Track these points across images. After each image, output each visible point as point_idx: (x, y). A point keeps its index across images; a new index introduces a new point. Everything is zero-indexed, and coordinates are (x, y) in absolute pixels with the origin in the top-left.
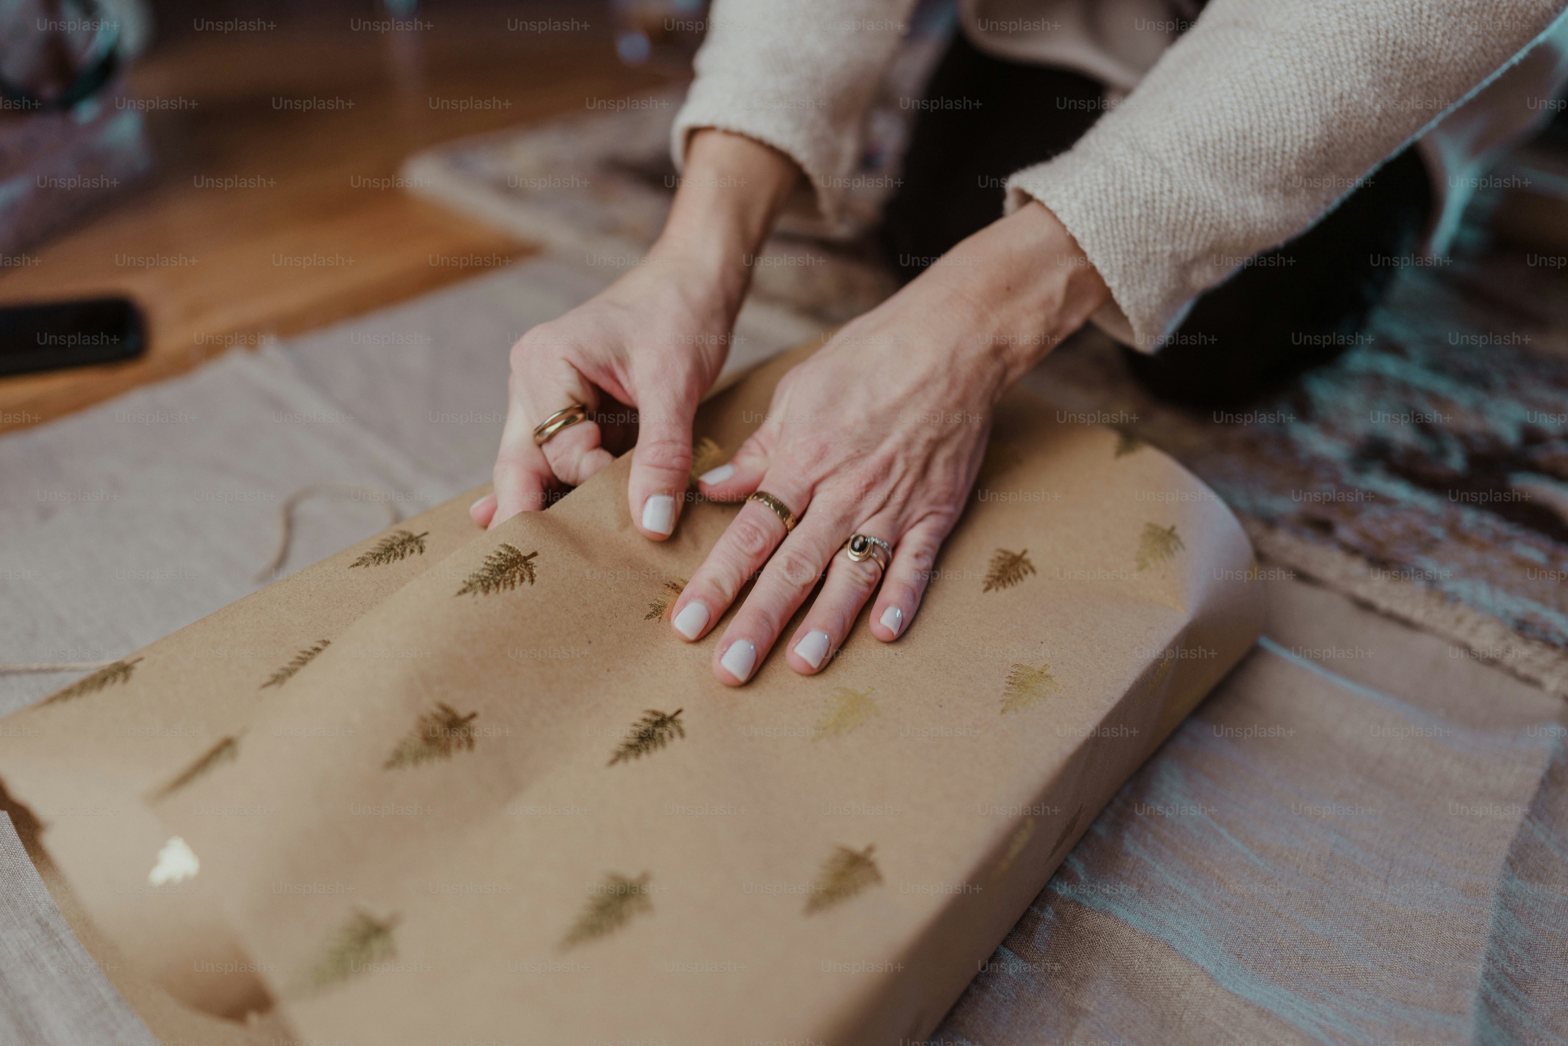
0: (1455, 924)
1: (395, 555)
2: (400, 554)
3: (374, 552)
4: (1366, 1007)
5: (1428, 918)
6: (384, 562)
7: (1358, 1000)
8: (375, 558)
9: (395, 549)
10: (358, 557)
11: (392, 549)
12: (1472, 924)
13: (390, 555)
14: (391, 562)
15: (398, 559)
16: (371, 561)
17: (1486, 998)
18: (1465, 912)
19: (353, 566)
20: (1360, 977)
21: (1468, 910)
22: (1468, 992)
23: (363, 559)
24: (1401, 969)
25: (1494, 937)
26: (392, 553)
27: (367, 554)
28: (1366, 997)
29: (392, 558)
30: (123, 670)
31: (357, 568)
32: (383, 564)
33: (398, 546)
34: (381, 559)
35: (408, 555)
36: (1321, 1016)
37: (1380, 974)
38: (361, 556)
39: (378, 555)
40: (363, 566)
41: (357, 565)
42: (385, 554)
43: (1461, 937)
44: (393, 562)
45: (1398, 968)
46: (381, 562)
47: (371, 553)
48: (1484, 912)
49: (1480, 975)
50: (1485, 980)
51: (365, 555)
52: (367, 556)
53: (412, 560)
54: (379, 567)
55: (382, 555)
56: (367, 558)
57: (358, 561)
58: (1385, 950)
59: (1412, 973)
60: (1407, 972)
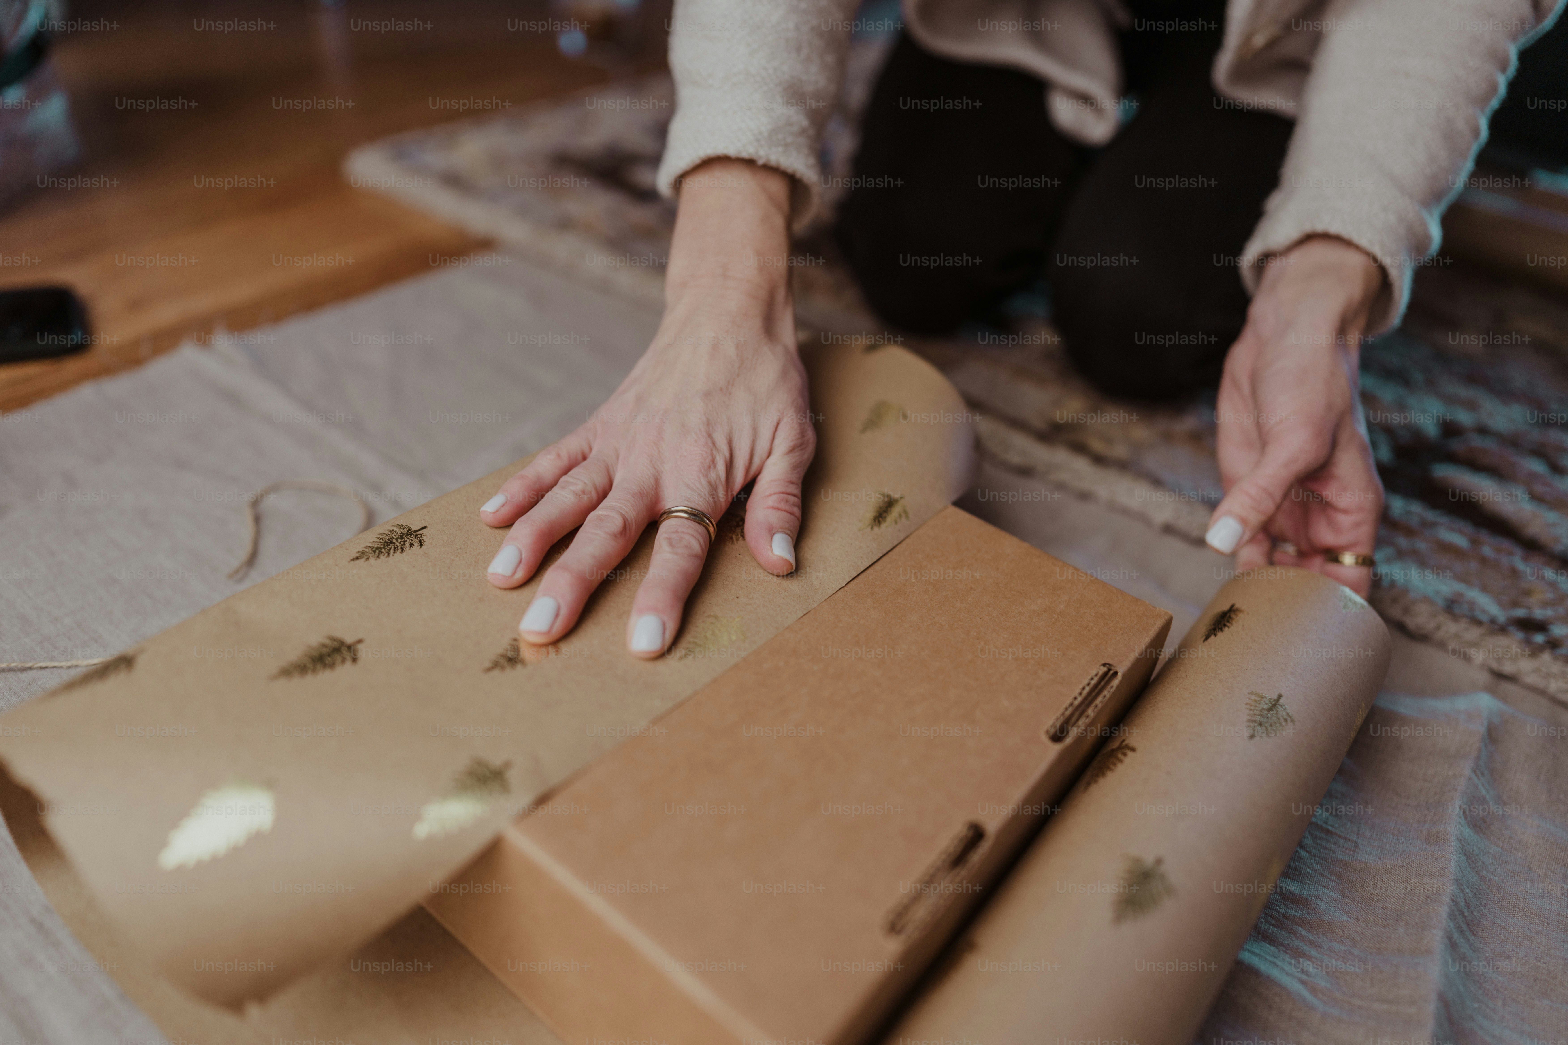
0: (1422, 870)
1: (395, 548)
2: (399, 547)
3: (373, 545)
4: (1343, 958)
5: (1397, 869)
6: (384, 555)
7: (1335, 952)
8: (375, 552)
9: (394, 543)
10: (357, 550)
11: (391, 542)
12: (1437, 868)
13: (390, 549)
14: (391, 555)
15: (398, 552)
16: (371, 555)
17: (1450, 938)
18: (1430, 857)
19: (353, 560)
20: (1337, 931)
21: (1432, 856)
22: (1434, 932)
23: (363, 553)
24: (1374, 920)
25: (1457, 880)
26: (392, 546)
27: (366, 547)
28: (1344, 948)
29: (392, 551)
30: (125, 662)
31: (357, 562)
32: (383, 558)
33: (397, 540)
34: (380, 552)
35: (407, 549)
36: (1302, 971)
37: (1355, 926)
38: (361, 550)
39: (377, 548)
40: (363, 560)
41: (357, 558)
42: (384, 548)
43: (1428, 881)
44: (393, 555)
45: (1371, 919)
46: (381, 556)
47: (370, 547)
48: (1447, 856)
49: (1445, 915)
50: (1449, 920)
51: (364, 549)
52: (367, 550)
53: (412, 554)
54: (379, 561)
55: (381, 548)
56: (366, 552)
57: (358, 555)
58: (1359, 905)
59: (1384, 921)
60: (1380, 921)
